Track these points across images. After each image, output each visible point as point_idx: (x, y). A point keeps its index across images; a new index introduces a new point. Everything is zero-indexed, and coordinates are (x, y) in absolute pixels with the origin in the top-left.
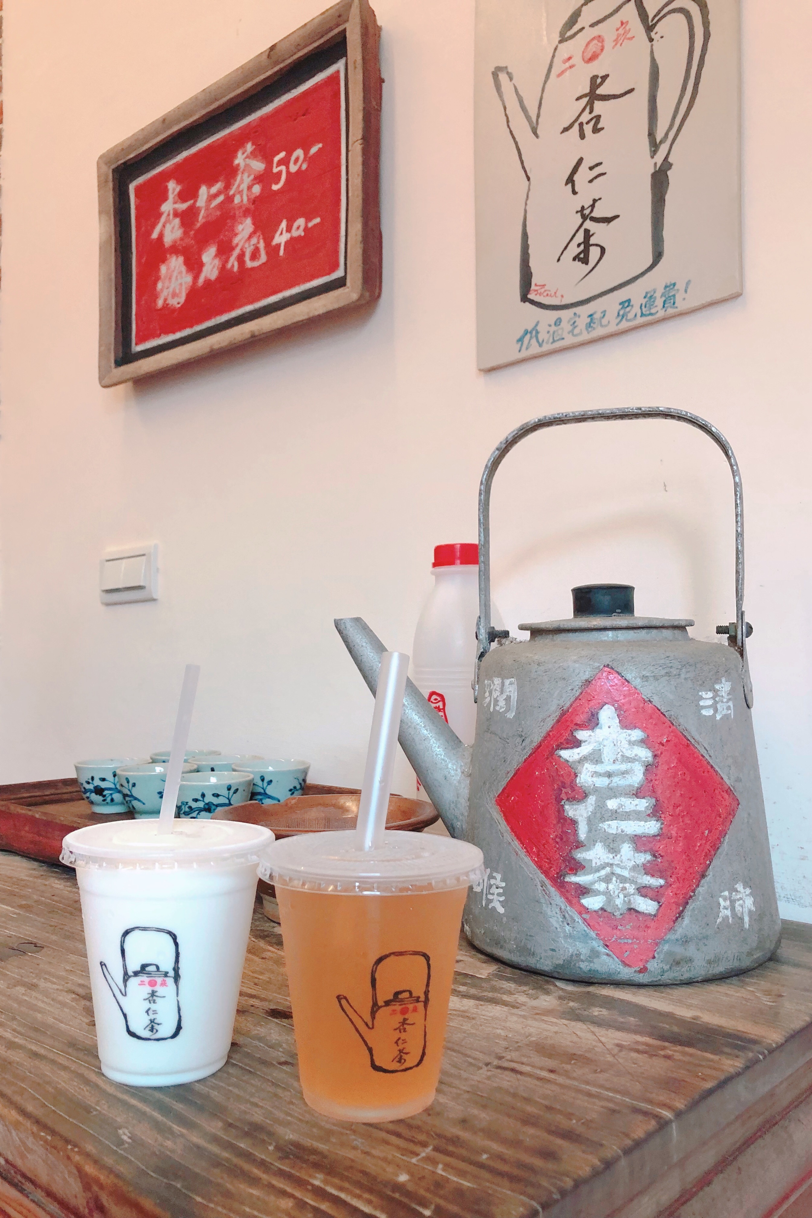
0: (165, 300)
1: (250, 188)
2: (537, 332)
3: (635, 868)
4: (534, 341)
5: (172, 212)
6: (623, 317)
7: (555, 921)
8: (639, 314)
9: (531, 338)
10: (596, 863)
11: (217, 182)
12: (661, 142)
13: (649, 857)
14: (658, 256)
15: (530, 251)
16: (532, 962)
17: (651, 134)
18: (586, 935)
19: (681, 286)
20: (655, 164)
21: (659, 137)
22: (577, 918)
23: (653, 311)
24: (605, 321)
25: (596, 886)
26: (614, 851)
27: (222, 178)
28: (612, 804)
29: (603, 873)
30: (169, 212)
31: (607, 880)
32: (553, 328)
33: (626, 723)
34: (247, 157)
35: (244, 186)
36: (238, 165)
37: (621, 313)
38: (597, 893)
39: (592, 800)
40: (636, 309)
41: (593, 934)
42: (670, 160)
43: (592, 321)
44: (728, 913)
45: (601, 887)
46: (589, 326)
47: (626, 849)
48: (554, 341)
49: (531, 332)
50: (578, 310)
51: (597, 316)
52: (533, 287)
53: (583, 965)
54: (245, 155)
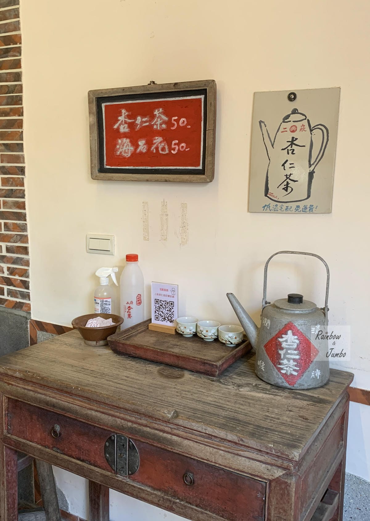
0: (121, 153)
1: (161, 124)
2: (270, 207)
3: (293, 365)
4: (268, 209)
5: (123, 121)
6: (297, 210)
7: (275, 374)
8: (302, 211)
9: (267, 208)
10: (284, 364)
11: (146, 117)
12: (312, 165)
13: (296, 363)
14: (309, 196)
15: (269, 182)
16: (270, 382)
17: (310, 161)
18: (281, 378)
19: (315, 206)
20: (310, 170)
21: (312, 163)
22: (279, 374)
23: (306, 211)
24: (291, 210)
25: (284, 368)
26: (289, 361)
27: (148, 116)
28: (289, 351)
29: (286, 366)
30: (122, 121)
31: (287, 367)
32: (275, 207)
33: (294, 334)
34: (160, 113)
35: (158, 123)
36: (156, 114)
37: (297, 209)
38: (285, 370)
39: (285, 350)
40: (301, 209)
41: (283, 378)
42: (314, 170)
43: (287, 208)
44: (314, 376)
45: (285, 368)
46: (286, 209)
47: (292, 361)
48: (275, 211)
49: (267, 206)
50: (283, 204)
51: (289, 207)
52: (269, 193)
53: (280, 384)
54: (159, 112)
